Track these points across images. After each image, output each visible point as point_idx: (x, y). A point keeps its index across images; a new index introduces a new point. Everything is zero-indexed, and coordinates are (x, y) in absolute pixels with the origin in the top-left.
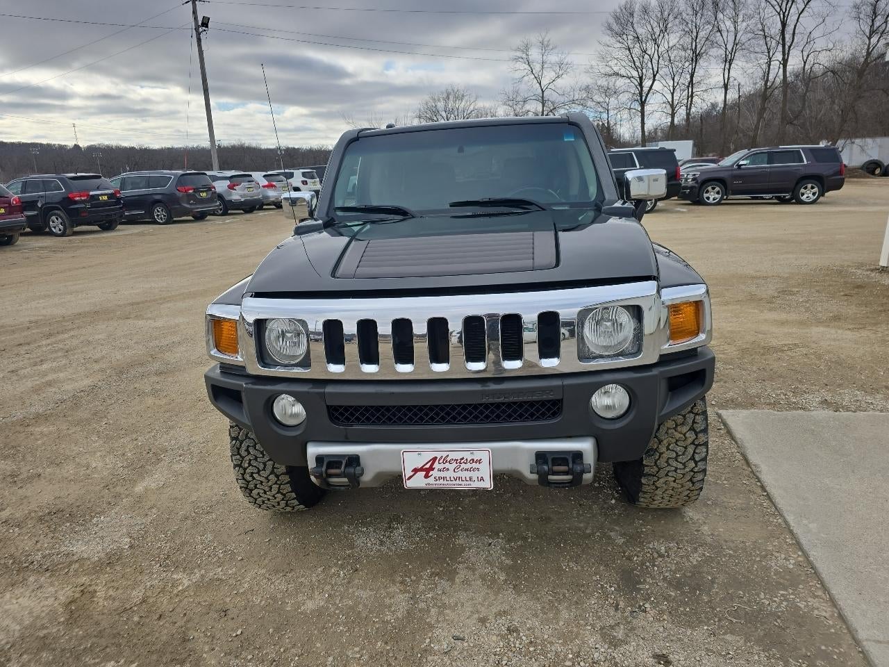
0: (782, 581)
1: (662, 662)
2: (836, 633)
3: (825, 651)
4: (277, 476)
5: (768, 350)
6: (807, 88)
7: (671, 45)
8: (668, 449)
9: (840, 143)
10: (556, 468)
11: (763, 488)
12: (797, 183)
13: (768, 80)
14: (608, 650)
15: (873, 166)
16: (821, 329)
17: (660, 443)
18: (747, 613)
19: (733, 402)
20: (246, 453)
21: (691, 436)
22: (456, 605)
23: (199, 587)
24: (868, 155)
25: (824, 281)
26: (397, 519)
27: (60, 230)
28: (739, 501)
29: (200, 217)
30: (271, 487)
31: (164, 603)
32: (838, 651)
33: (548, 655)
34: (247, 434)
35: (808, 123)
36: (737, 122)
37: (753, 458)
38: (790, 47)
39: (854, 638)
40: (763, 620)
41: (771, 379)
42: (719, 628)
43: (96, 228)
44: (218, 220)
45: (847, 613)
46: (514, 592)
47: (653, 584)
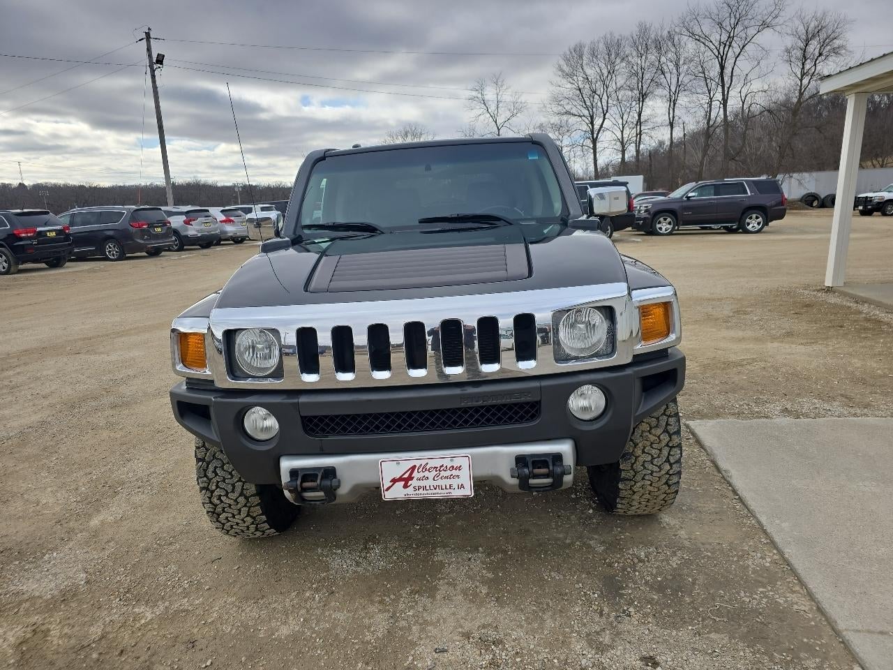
0: (760, 579)
1: (650, 664)
2: (816, 626)
3: (807, 643)
4: (247, 498)
5: (728, 365)
6: (747, 126)
7: (619, 85)
8: (643, 452)
9: (779, 177)
10: (537, 471)
11: (735, 492)
12: (743, 214)
13: (710, 119)
14: (596, 656)
15: (811, 198)
16: (776, 344)
17: (635, 447)
18: (729, 612)
19: (699, 413)
20: (214, 475)
21: (665, 438)
22: (438, 621)
23: (164, 619)
24: (805, 188)
25: (775, 301)
26: (373, 539)
27: (4, 268)
28: (712, 506)
29: (155, 253)
30: (240, 510)
31: (126, 639)
32: (819, 643)
33: (536, 664)
34: (214, 455)
35: (749, 160)
36: (683, 158)
37: (723, 465)
38: (729, 88)
39: (833, 629)
40: (745, 617)
41: (734, 391)
42: (703, 627)
43: (43, 265)
44: (174, 256)
45: (825, 605)
46: (496, 604)
47: (635, 588)
